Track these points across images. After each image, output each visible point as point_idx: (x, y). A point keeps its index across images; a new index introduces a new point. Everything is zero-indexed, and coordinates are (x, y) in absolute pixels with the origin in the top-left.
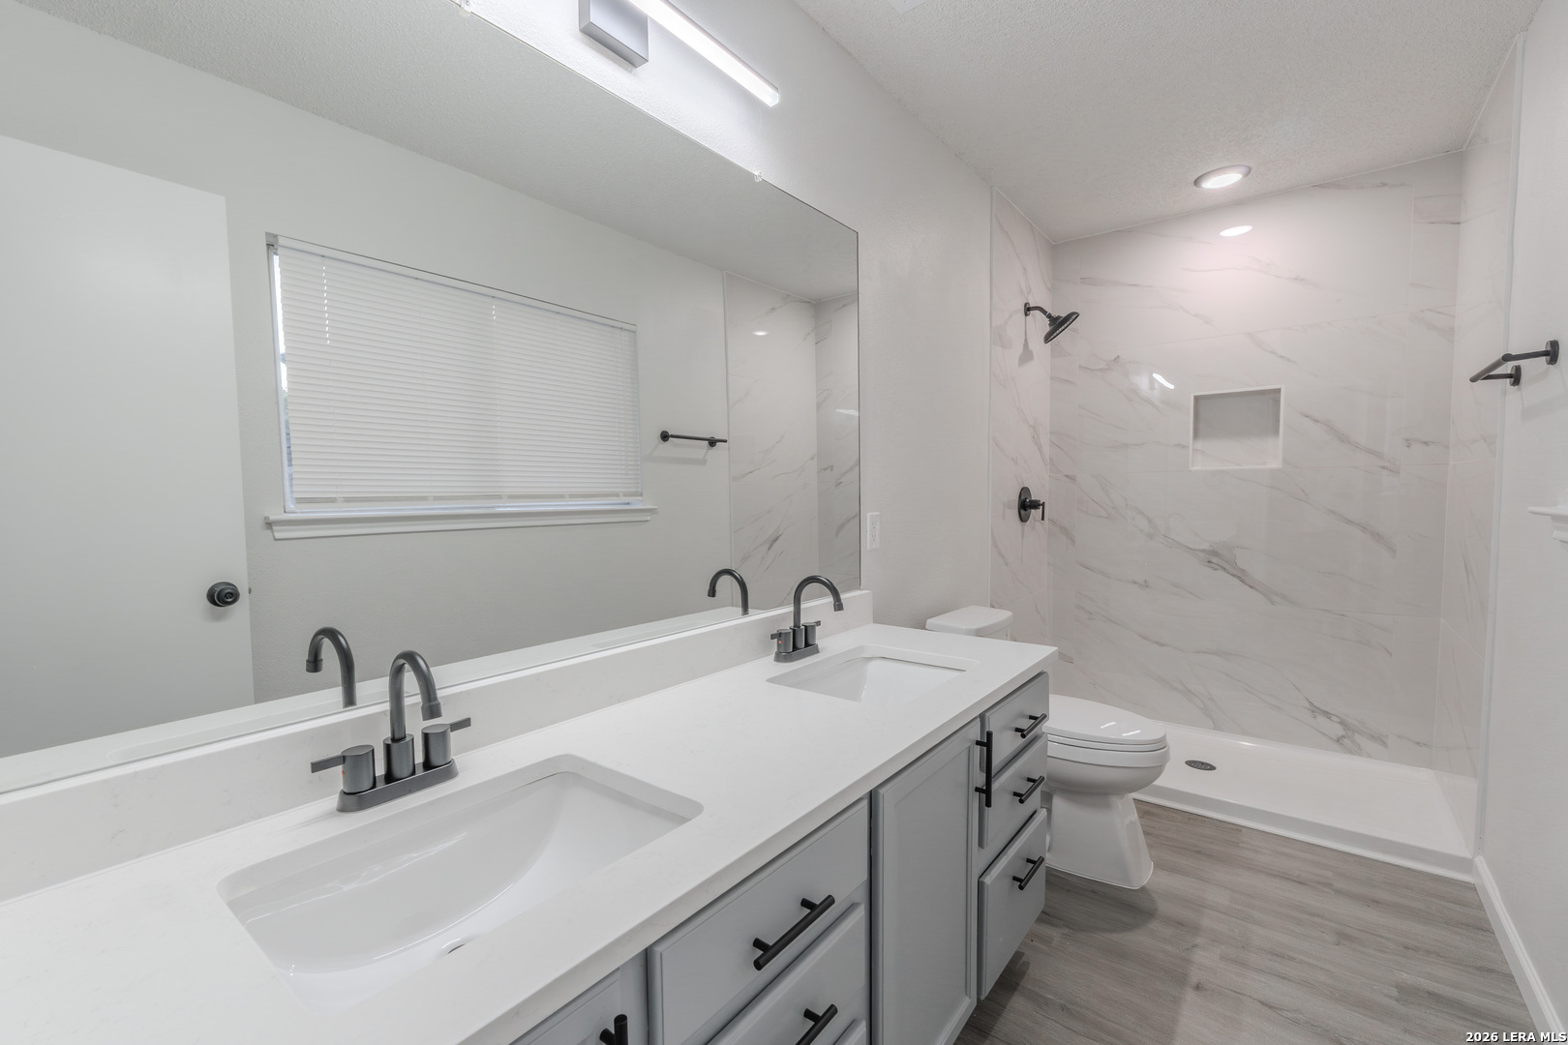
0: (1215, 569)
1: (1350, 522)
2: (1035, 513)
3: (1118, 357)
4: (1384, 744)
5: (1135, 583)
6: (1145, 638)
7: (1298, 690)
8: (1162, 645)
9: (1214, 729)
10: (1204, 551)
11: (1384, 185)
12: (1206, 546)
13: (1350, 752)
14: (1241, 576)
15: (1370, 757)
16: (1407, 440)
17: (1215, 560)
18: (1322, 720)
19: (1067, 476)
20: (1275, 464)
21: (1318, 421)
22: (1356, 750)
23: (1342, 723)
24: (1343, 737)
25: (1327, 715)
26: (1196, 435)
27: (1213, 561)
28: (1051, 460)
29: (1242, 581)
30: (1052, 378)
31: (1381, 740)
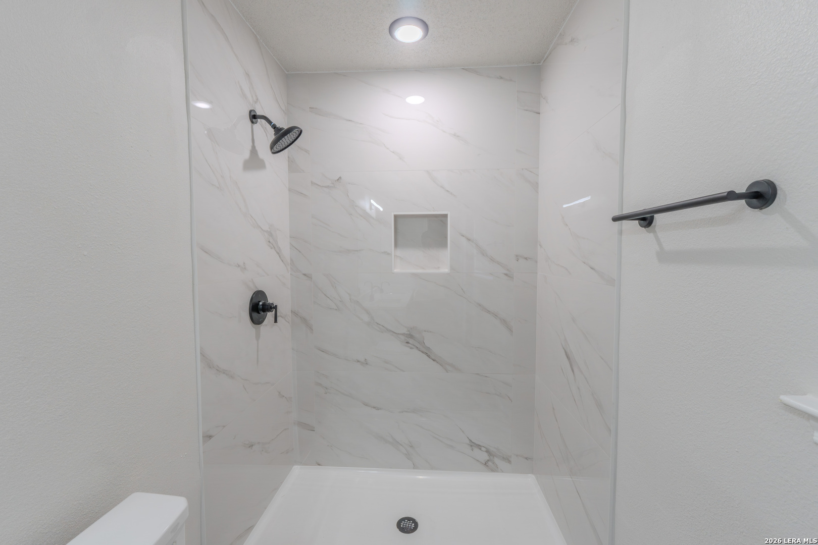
0: (411, 348)
1: (489, 312)
2: (270, 315)
3: (340, 177)
4: (510, 462)
5: (358, 361)
6: (366, 405)
7: (463, 432)
8: (378, 409)
9: (414, 468)
10: (403, 334)
11: (501, 78)
12: (405, 331)
13: (493, 471)
14: (427, 353)
15: (503, 472)
16: (517, 256)
17: (411, 341)
18: (476, 450)
19: (305, 275)
20: (445, 270)
21: (470, 240)
22: (494, 469)
23: (488, 451)
24: (488, 461)
25: (479, 447)
26: (396, 245)
27: (410, 342)
28: (292, 260)
29: (429, 356)
30: (290, 190)
31: (507, 460)
